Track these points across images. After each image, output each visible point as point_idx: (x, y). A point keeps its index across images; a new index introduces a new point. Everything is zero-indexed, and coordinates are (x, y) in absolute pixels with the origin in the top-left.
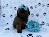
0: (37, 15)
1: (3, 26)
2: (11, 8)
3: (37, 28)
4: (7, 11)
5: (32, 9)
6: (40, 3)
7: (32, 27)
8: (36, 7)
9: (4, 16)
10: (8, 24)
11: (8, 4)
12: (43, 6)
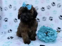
0: (51, 18)
1: (5, 33)
2: (16, 9)
3: (53, 36)
4: (11, 14)
5: (43, 11)
6: (54, 3)
7: (45, 36)
8: (48, 8)
9: (6, 21)
10: (11, 30)
11: (11, 5)
12: (58, 6)
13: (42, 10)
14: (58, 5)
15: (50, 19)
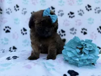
13: (70, 17)
14: (95, 10)
15: (82, 32)
